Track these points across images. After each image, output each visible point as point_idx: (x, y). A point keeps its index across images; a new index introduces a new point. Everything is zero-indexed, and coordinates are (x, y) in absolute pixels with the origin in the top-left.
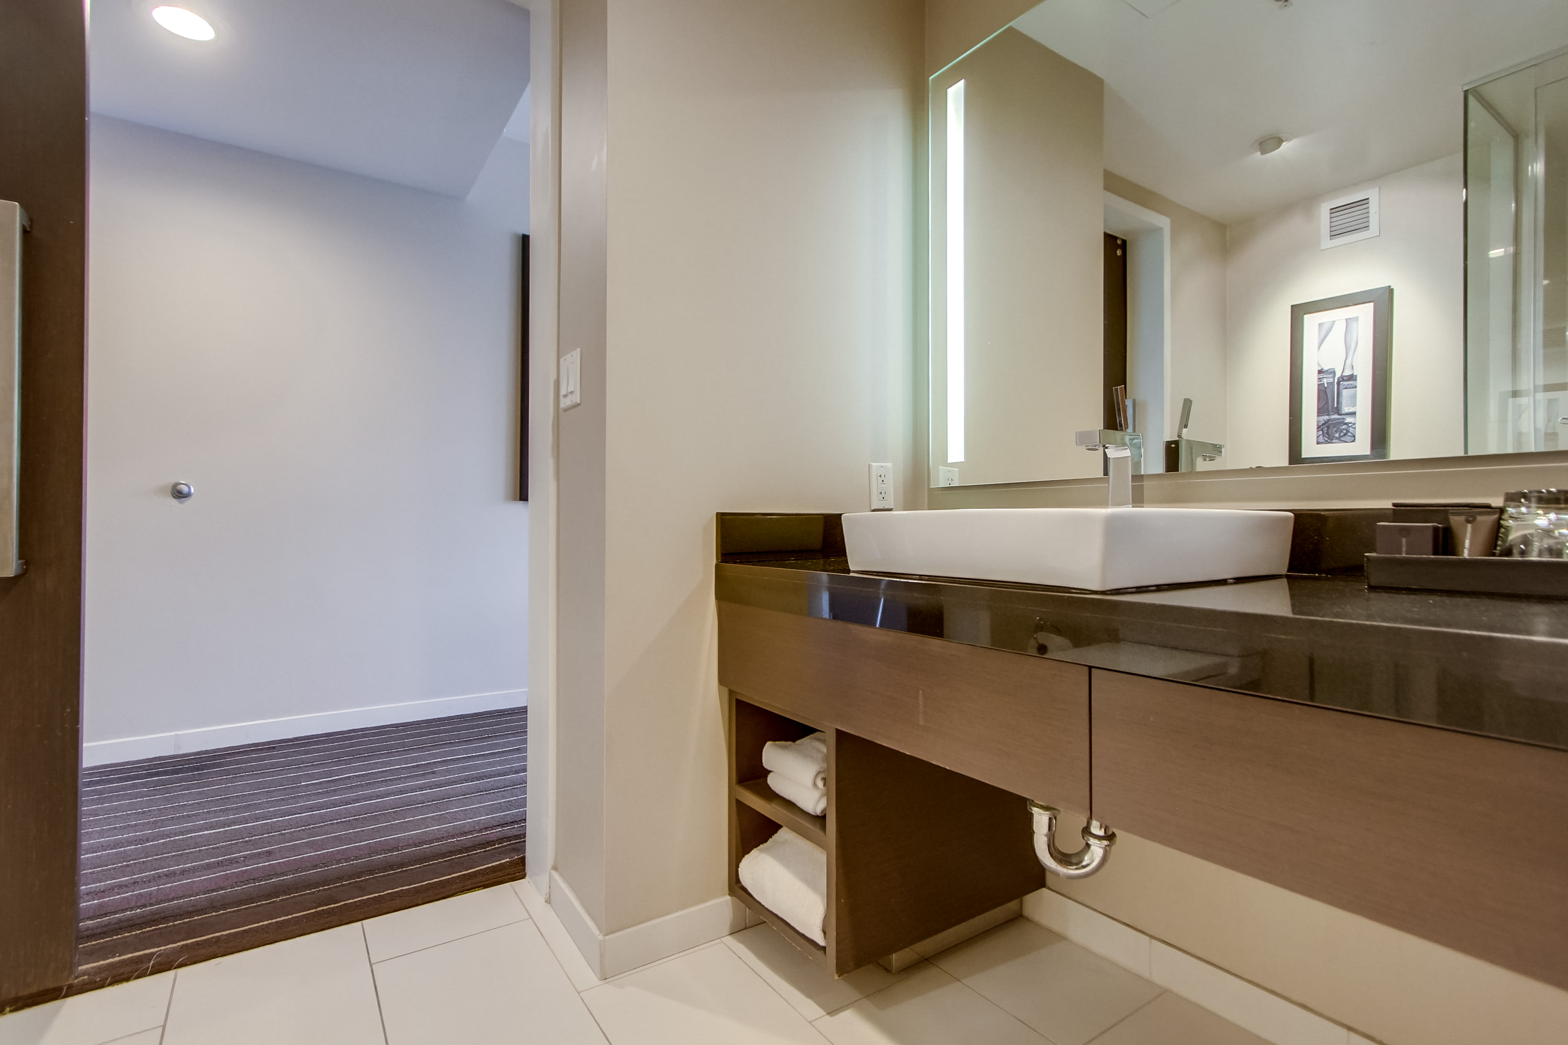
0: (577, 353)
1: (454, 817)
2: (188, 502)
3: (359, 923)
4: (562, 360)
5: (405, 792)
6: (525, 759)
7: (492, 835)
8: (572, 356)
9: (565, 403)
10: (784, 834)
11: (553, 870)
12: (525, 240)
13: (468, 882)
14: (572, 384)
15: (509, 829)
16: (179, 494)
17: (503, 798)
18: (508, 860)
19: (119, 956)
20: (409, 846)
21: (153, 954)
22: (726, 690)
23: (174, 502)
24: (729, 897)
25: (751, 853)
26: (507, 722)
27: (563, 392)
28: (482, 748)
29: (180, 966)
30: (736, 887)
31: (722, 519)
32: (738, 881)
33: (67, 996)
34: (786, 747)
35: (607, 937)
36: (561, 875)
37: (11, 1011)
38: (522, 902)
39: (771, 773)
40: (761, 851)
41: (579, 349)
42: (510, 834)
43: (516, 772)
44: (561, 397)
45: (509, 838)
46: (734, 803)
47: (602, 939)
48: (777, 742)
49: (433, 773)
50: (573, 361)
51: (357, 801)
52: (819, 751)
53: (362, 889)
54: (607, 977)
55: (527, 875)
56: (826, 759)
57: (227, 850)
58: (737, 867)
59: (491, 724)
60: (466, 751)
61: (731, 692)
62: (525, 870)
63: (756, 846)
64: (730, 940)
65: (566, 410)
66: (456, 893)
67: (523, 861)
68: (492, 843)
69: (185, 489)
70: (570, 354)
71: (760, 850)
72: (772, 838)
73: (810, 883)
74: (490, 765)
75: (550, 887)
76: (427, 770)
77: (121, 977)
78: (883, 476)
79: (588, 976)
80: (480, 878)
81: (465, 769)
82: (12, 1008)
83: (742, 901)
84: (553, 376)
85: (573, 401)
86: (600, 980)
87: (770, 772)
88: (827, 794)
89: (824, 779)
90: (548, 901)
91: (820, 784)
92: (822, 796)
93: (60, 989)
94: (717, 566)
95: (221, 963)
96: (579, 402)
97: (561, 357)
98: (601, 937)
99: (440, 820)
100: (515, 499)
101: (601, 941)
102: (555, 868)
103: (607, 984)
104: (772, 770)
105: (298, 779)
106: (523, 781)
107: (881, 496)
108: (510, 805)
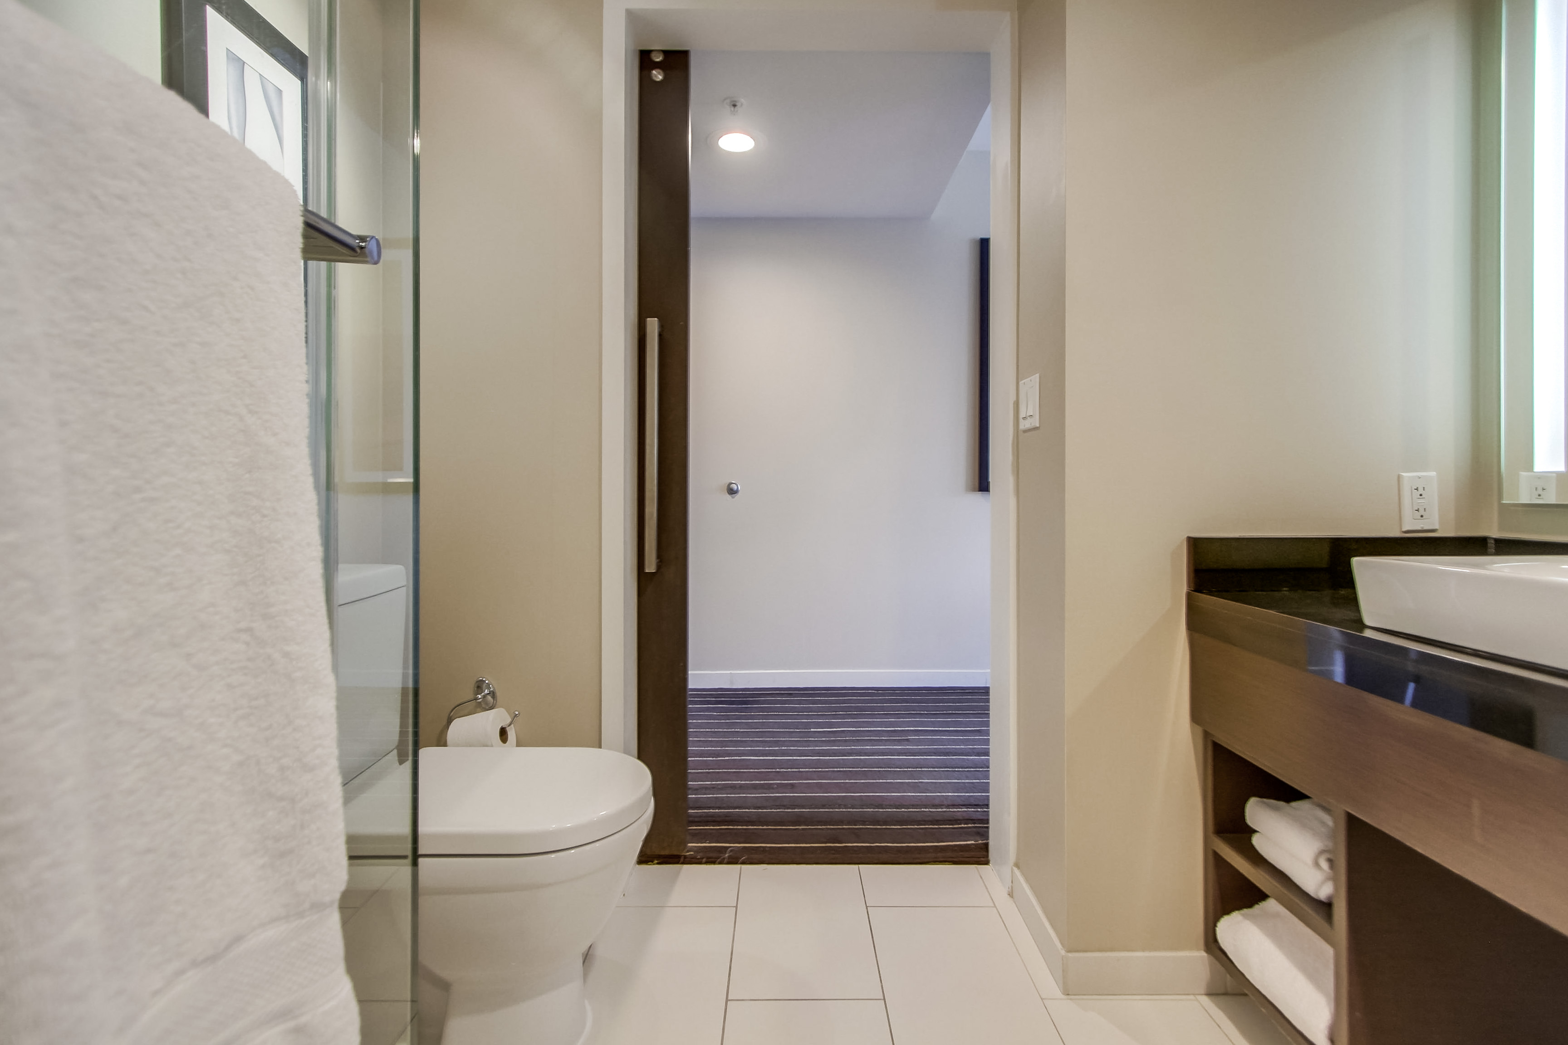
0: (1036, 377)
1: (925, 788)
2: (737, 496)
3: (857, 866)
4: (1021, 383)
5: (886, 754)
6: (987, 742)
7: (959, 813)
8: (1031, 381)
9: (1024, 425)
10: (1271, 905)
11: (1014, 866)
12: (984, 245)
13: (939, 855)
14: (1031, 409)
15: (973, 811)
16: (732, 492)
17: (967, 778)
18: (973, 842)
19: (709, 843)
20: (890, 806)
21: (728, 848)
22: (1199, 730)
23: (728, 497)
24: (1204, 954)
25: (1232, 914)
26: (968, 701)
27: (1022, 414)
28: (948, 724)
29: (743, 863)
30: (1212, 944)
31: (1196, 545)
32: (1216, 941)
33: (683, 863)
34: (1276, 809)
35: (1070, 955)
36: (1023, 874)
37: (658, 864)
38: (987, 888)
39: (1258, 834)
40: (1245, 916)
41: (1038, 375)
42: (974, 816)
43: (978, 754)
44: (1021, 420)
45: (973, 821)
46: (1211, 857)
47: (1064, 954)
48: (1265, 800)
49: (908, 740)
50: (1031, 385)
51: (850, 754)
52: (1324, 824)
53: (857, 836)
54: (1070, 993)
55: (991, 862)
56: (1332, 836)
57: (765, 776)
58: (1215, 926)
59: (953, 701)
60: (933, 724)
61: (1206, 734)
62: (987, 856)
63: (1239, 908)
64: (1205, 1000)
65: (1025, 431)
66: (931, 862)
67: (986, 847)
68: (959, 821)
69: (734, 487)
70: (1029, 378)
71: (1243, 915)
72: (1258, 904)
73: (1312, 976)
74: (955, 742)
75: (1012, 882)
76: (901, 737)
77: (710, 860)
78: (1421, 489)
79: (1050, 986)
80: (949, 854)
81: (933, 742)
82: (658, 862)
83: (1223, 966)
84: (1013, 398)
85: (1033, 425)
86: (1063, 994)
87: (1255, 831)
88: (1335, 879)
89: (1330, 861)
90: (1011, 895)
91: (1325, 865)
92: (1328, 879)
93: (678, 857)
94: (1189, 597)
95: (766, 869)
96: (1038, 426)
97: (1021, 380)
98: (1063, 952)
99: (915, 787)
100: (974, 490)
101: (1063, 956)
102: (1017, 865)
103: (1069, 1001)
104: (1258, 830)
105: (807, 725)
106: (984, 765)
107: (1418, 514)
108: (973, 788)
